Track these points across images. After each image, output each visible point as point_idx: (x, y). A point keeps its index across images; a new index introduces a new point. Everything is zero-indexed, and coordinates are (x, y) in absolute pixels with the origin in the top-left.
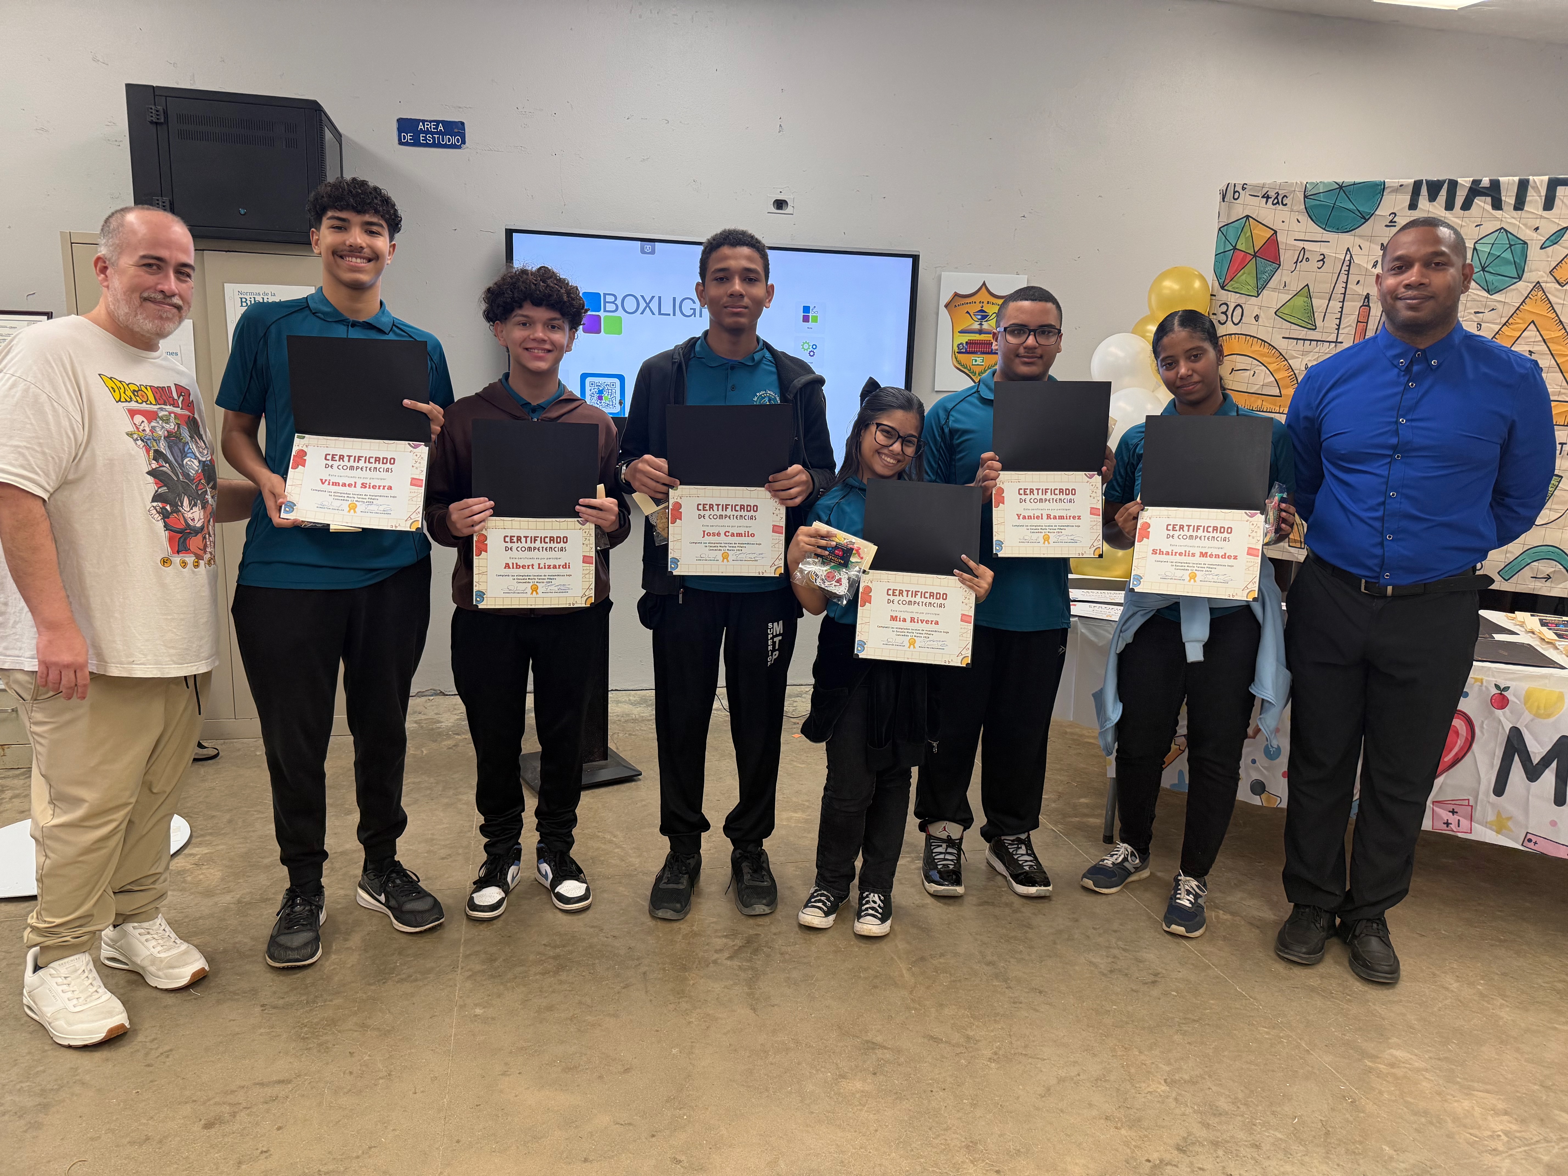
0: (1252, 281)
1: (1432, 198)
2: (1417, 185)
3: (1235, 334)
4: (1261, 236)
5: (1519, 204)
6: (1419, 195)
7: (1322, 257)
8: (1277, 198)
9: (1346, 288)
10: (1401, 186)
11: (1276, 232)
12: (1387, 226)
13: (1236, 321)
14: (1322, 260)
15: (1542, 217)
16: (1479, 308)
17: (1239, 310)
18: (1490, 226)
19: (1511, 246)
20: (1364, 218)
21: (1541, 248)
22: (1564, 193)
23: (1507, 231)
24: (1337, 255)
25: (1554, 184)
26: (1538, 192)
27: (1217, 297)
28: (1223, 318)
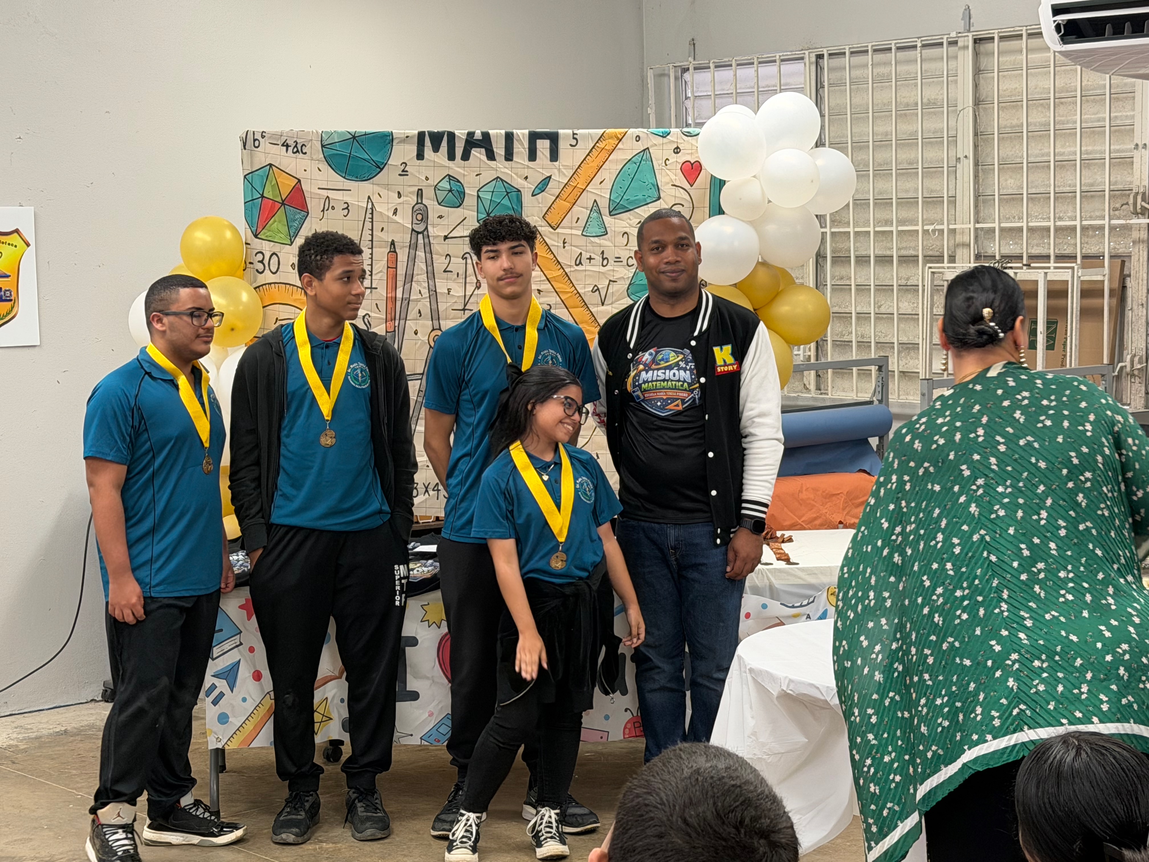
0: (284, 230)
1: (436, 148)
2: (421, 136)
3: (275, 283)
4: (287, 186)
5: (509, 155)
6: (423, 145)
7: (346, 205)
8: (296, 146)
9: (372, 235)
10: (407, 137)
11: (299, 181)
12: (400, 175)
13: (274, 270)
14: (347, 208)
15: (528, 167)
17: (274, 259)
18: (488, 176)
19: (508, 193)
20: (379, 167)
21: (533, 195)
22: (543, 146)
23: (502, 180)
24: (360, 204)
25: (534, 137)
26: (522, 144)
27: (252, 246)
28: (260, 267)
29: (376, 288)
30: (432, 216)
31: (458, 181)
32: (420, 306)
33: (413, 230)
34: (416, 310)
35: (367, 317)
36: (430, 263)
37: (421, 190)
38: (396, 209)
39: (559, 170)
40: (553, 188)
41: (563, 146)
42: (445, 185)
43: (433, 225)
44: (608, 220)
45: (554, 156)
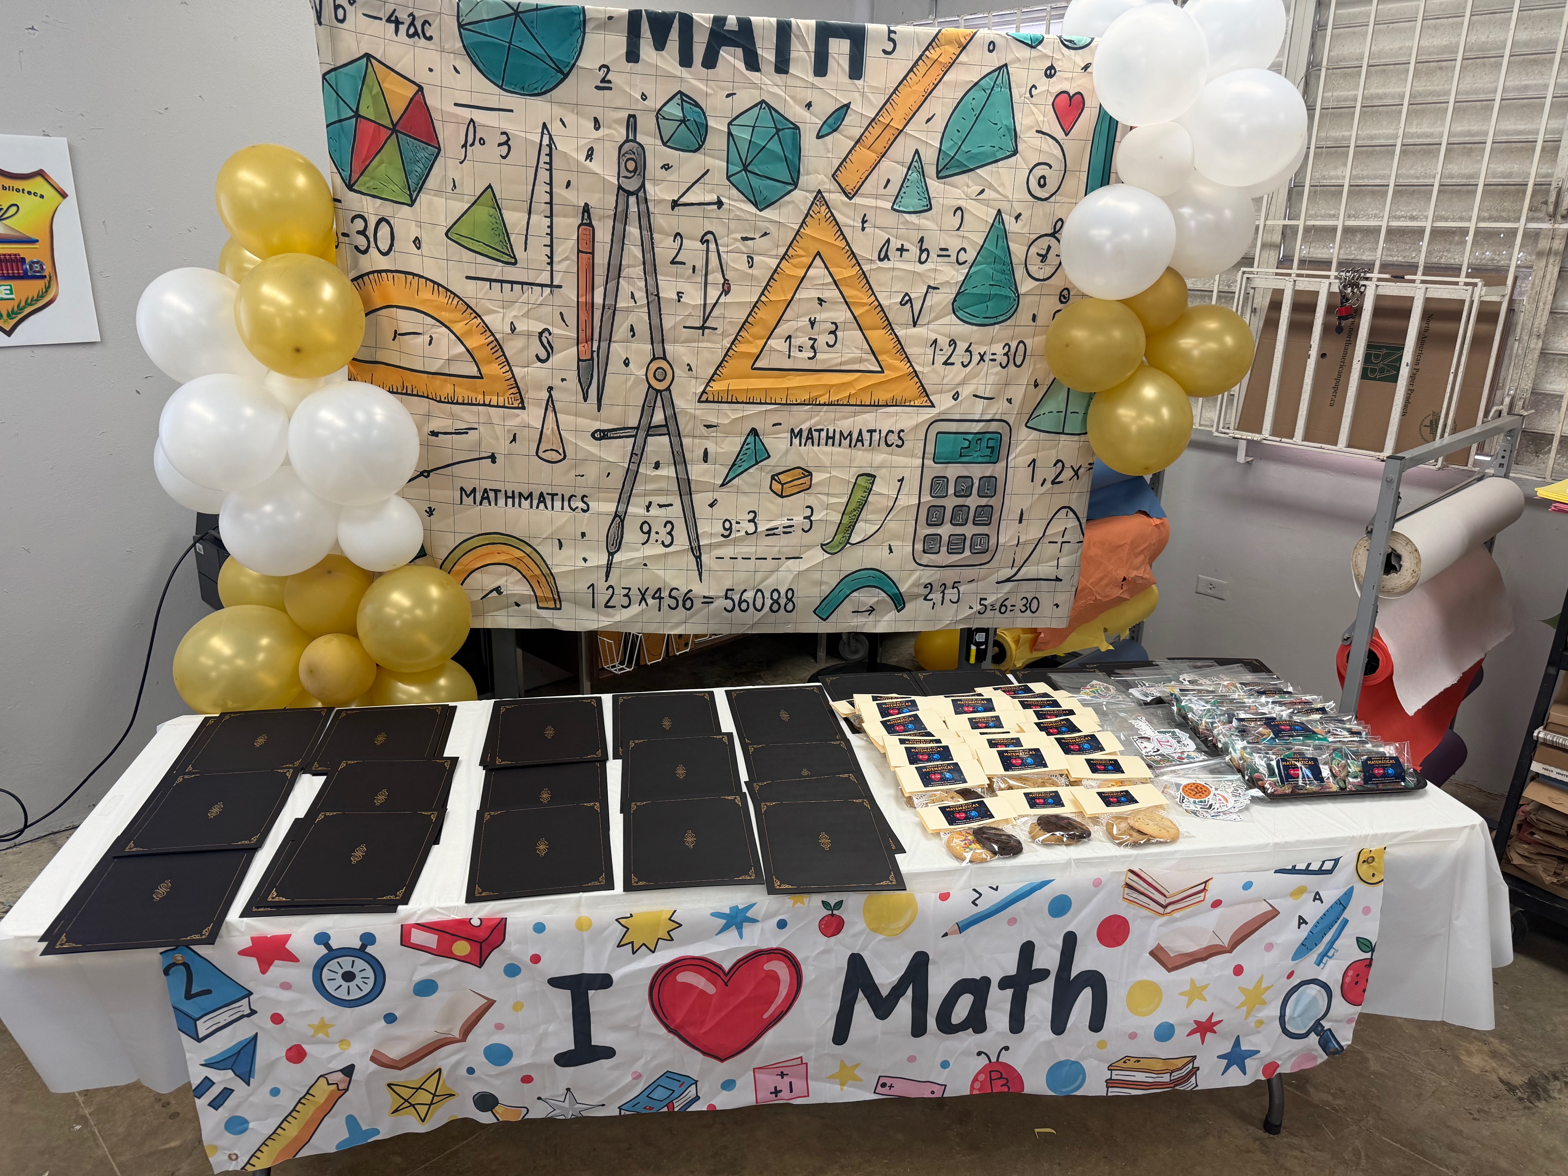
0: (398, 177)
1: (660, 44)
2: (634, 17)
3: (386, 271)
4: (399, 94)
5: (781, 62)
6: (638, 36)
7: (504, 138)
8: (412, 24)
9: (551, 193)
10: (610, 18)
11: (421, 89)
12: (597, 88)
13: (384, 247)
14: (506, 143)
15: (813, 86)
16: (746, 231)
17: (384, 230)
18: (746, 98)
19: (778, 130)
20: (561, 72)
21: (819, 137)
22: (840, 48)
23: (770, 107)
24: (529, 136)
25: (825, 33)
26: (805, 45)
27: (345, 205)
28: (361, 242)
29: (560, 287)
30: (653, 164)
31: (697, 105)
32: (632, 319)
33: (620, 187)
34: (626, 326)
35: (546, 334)
36: (648, 246)
37: (634, 116)
38: (591, 149)
39: (863, 94)
40: (853, 126)
41: (872, 52)
42: (674, 110)
43: (655, 182)
44: (934, 185)
45: (856, 70)
